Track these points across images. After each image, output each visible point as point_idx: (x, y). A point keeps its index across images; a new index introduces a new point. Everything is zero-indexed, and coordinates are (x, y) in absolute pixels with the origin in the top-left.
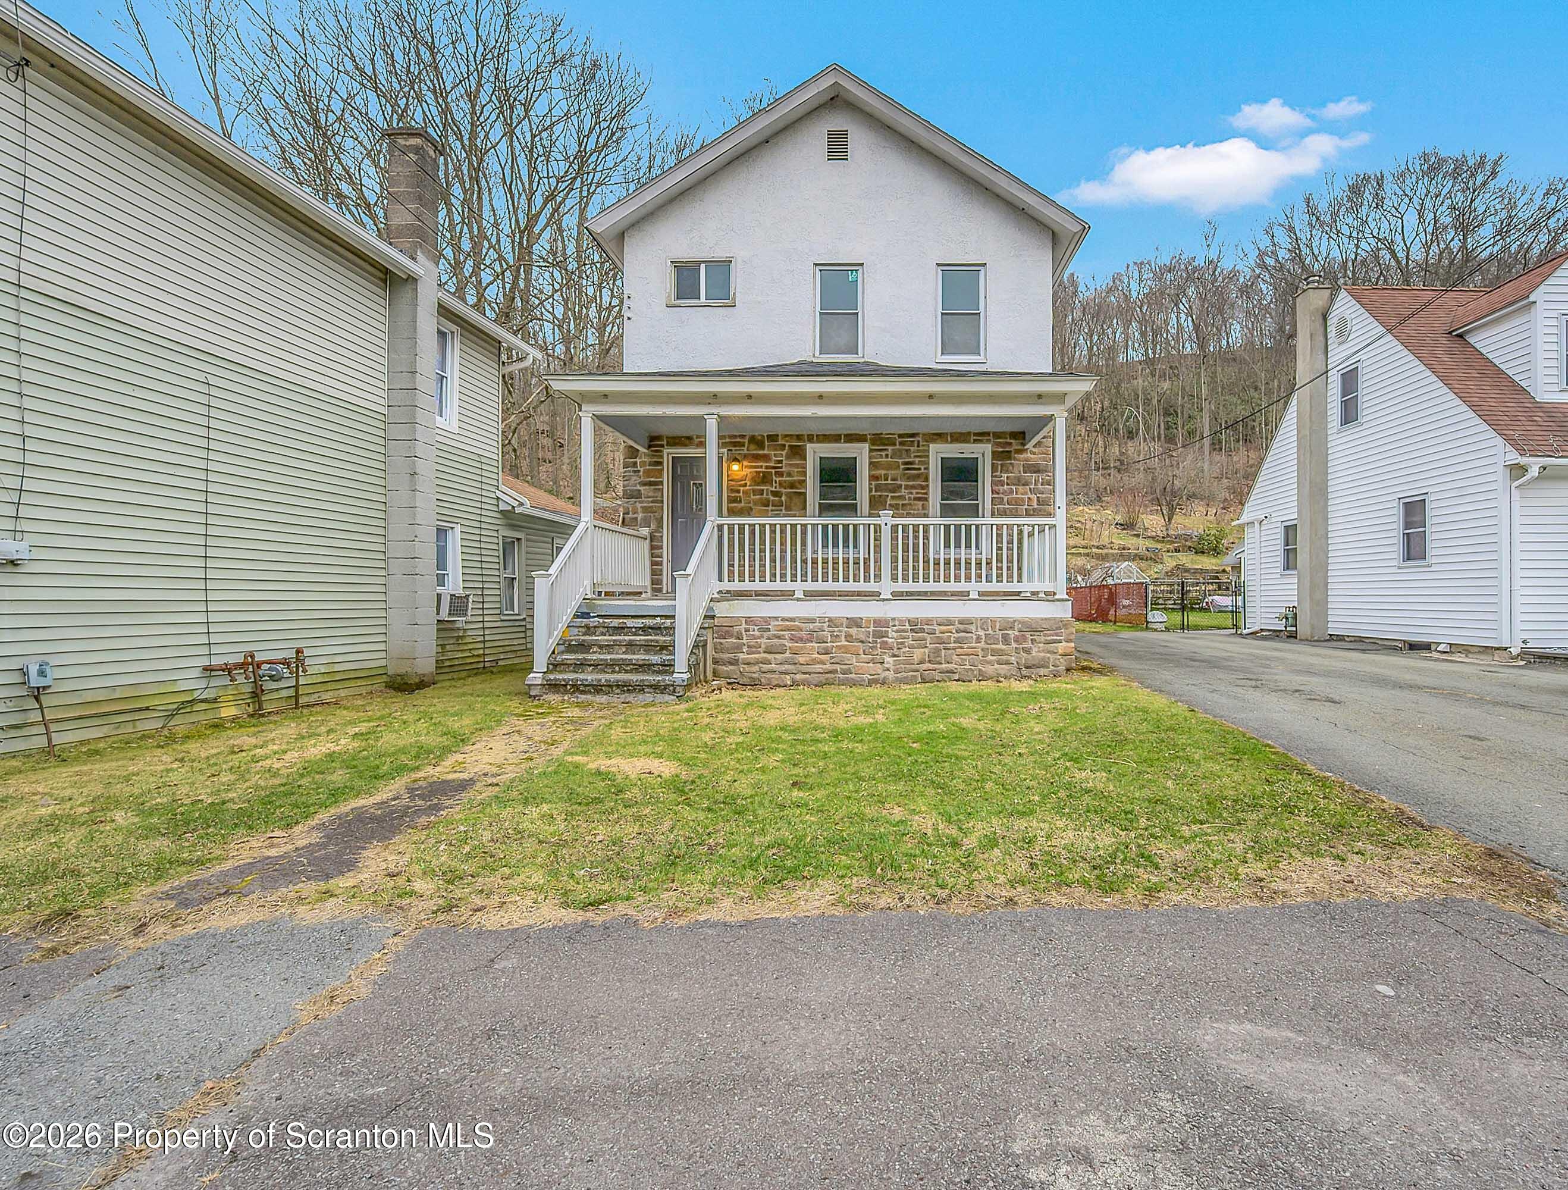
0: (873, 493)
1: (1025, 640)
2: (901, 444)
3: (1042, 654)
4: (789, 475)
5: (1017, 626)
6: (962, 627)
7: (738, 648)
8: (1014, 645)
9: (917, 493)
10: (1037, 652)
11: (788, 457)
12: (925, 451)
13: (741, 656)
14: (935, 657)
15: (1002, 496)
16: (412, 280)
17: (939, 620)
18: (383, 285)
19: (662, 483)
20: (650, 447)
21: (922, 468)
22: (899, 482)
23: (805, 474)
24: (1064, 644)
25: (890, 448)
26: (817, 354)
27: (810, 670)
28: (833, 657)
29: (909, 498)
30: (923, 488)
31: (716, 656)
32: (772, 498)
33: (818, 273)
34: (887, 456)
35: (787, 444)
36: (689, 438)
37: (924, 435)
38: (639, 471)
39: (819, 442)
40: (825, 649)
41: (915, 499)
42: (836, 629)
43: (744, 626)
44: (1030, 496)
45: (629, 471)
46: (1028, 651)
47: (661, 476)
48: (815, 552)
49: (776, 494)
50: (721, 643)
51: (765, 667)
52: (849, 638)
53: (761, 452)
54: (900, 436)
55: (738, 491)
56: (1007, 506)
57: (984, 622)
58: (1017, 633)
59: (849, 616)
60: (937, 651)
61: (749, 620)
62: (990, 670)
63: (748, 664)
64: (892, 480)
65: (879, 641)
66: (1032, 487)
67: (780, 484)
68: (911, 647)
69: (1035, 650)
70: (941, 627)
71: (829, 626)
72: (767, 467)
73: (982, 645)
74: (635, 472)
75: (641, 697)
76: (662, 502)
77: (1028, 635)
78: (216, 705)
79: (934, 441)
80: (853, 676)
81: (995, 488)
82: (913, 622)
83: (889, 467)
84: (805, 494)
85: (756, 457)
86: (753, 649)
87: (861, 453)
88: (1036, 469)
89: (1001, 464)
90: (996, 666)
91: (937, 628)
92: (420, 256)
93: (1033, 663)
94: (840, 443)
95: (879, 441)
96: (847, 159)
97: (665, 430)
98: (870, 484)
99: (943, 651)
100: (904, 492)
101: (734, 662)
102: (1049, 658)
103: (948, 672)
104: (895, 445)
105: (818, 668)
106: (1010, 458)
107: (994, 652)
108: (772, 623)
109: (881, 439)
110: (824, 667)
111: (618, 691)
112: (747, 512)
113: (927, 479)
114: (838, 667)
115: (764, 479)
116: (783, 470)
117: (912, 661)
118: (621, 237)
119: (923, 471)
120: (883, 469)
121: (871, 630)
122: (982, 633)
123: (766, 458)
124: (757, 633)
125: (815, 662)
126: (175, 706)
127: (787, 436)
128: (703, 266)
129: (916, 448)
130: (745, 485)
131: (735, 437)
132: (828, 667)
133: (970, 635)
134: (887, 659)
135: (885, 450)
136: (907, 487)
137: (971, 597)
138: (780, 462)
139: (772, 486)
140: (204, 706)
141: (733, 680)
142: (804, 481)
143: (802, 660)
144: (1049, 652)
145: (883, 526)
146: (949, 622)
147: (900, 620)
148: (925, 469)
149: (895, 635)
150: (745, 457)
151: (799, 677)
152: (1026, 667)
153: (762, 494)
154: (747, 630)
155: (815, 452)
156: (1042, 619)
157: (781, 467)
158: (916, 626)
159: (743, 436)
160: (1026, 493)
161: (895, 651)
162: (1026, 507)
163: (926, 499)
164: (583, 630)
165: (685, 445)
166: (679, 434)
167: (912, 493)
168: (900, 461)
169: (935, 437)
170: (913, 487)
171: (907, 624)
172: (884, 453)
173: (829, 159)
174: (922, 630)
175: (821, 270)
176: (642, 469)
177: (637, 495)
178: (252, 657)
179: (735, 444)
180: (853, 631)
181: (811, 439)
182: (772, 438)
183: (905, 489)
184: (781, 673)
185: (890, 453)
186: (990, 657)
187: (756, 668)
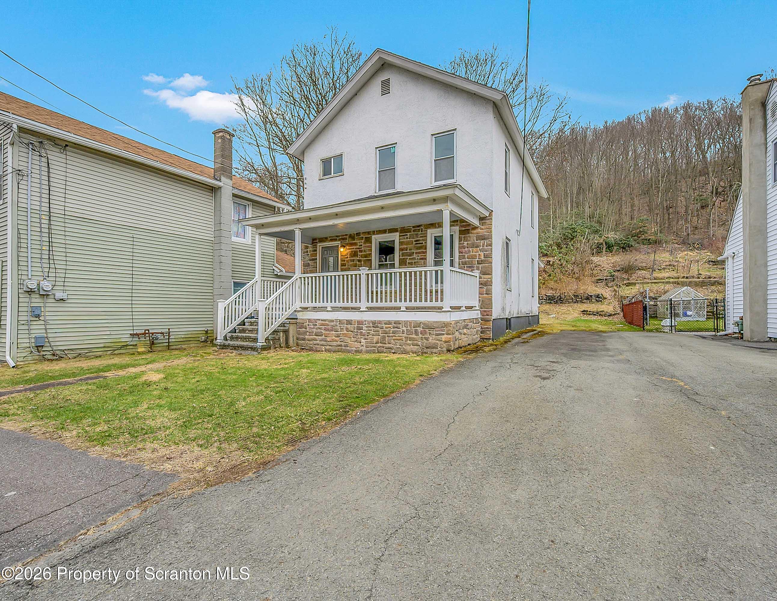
0: (401, 257)
1: (426, 333)
2: (414, 231)
3: (435, 341)
4: (365, 251)
5: (422, 325)
6: (395, 325)
7: (305, 333)
8: (420, 336)
9: (421, 256)
10: (432, 340)
11: (365, 243)
12: (424, 234)
13: (306, 337)
14: (383, 340)
15: (464, 254)
16: (220, 188)
17: (385, 321)
18: (212, 191)
19: (316, 259)
20: (313, 243)
21: (424, 242)
22: (413, 251)
23: (371, 250)
24: (445, 336)
25: (408, 234)
26: (377, 192)
27: (331, 345)
28: (341, 339)
29: (418, 258)
30: (424, 253)
31: (298, 336)
32: (358, 263)
33: (378, 152)
34: (407, 238)
35: (364, 237)
36: (326, 238)
37: (424, 225)
38: (308, 255)
39: (377, 234)
40: (337, 334)
41: (421, 259)
42: (342, 325)
43: (308, 323)
44: (480, 253)
45: (305, 255)
46: (427, 339)
47: (317, 256)
48: (377, 288)
49: (359, 261)
50: (299, 331)
51: (315, 342)
52: (347, 329)
53: (354, 242)
54: (413, 227)
55: (344, 261)
56: (467, 260)
57: (406, 322)
58: (422, 329)
59: (347, 319)
60: (384, 337)
61: (310, 320)
62: (408, 348)
63: (308, 340)
64: (409, 250)
65: (359, 331)
66: (481, 248)
67: (361, 256)
68: (373, 335)
69: (431, 338)
70: (386, 325)
71: (339, 324)
72: (356, 249)
73: (405, 335)
74: (307, 255)
75: (247, 352)
76: (317, 267)
77: (427, 330)
78: (136, 347)
79: (429, 228)
80: (348, 348)
81: (460, 250)
82: (374, 323)
83: (408, 243)
84: (371, 260)
85: (352, 244)
86: (311, 333)
87: (396, 237)
88: (483, 238)
89: (464, 237)
90: (412, 346)
91: (384, 326)
92: (223, 178)
93: (430, 345)
94: (386, 233)
95: (403, 231)
96: (389, 93)
97: (318, 235)
98: (399, 253)
99: (387, 337)
100: (415, 256)
101: (304, 339)
102: (437, 343)
103: (389, 348)
104: (411, 232)
105: (335, 343)
106: (469, 233)
107: (411, 339)
108: (318, 322)
109: (404, 229)
110: (337, 343)
111: (241, 349)
112: (348, 270)
113: (426, 248)
114: (343, 344)
115: (354, 254)
116: (362, 249)
117: (373, 342)
118: (303, 153)
119: (424, 244)
120: (405, 245)
121: (356, 326)
122: (404, 329)
123: (355, 244)
124: (312, 326)
125: (333, 341)
126: (120, 347)
127: (364, 233)
128: (332, 159)
129: (420, 232)
130: (347, 257)
131: (344, 235)
132: (339, 343)
133: (399, 329)
134: (363, 340)
135: (407, 235)
136: (416, 253)
137: (401, 310)
138: (361, 245)
139: (358, 257)
140: (131, 347)
141: (303, 348)
142: (371, 254)
143: (328, 339)
144: (438, 340)
145: (362, 274)
146: (389, 323)
147: (368, 322)
148: (425, 243)
149: (366, 329)
150: (347, 244)
151: (327, 347)
152: (427, 348)
153: (354, 261)
154: (308, 325)
155: (377, 239)
156: (434, 322)
157: (361, 248)
158: (375, 324)
159: (346, 235)
160: (477, 252)
161: (366, 337)
162: (478, 259)
163: (426, 259)
164: (250, 323)
165: (324, 241)
166: (323, 237)
167: (418, 256)
168: (413, 240)
169: (430, 226)
170: (419, 253)
171: (371, 324)
172: (406, 237)
173: (382, 95)
174: (377, 327)
175: (379, 150)
176: (310, 254)
177: (308, 265)
178: (149, 331)
179: (343, 239)
180: (349, 326)
181: (374, 233)
182: (358, 234)
183: (416, 254)
184: (321, 345)
185: (408, 236)
186: (409, 342)
187: (311, 342)
